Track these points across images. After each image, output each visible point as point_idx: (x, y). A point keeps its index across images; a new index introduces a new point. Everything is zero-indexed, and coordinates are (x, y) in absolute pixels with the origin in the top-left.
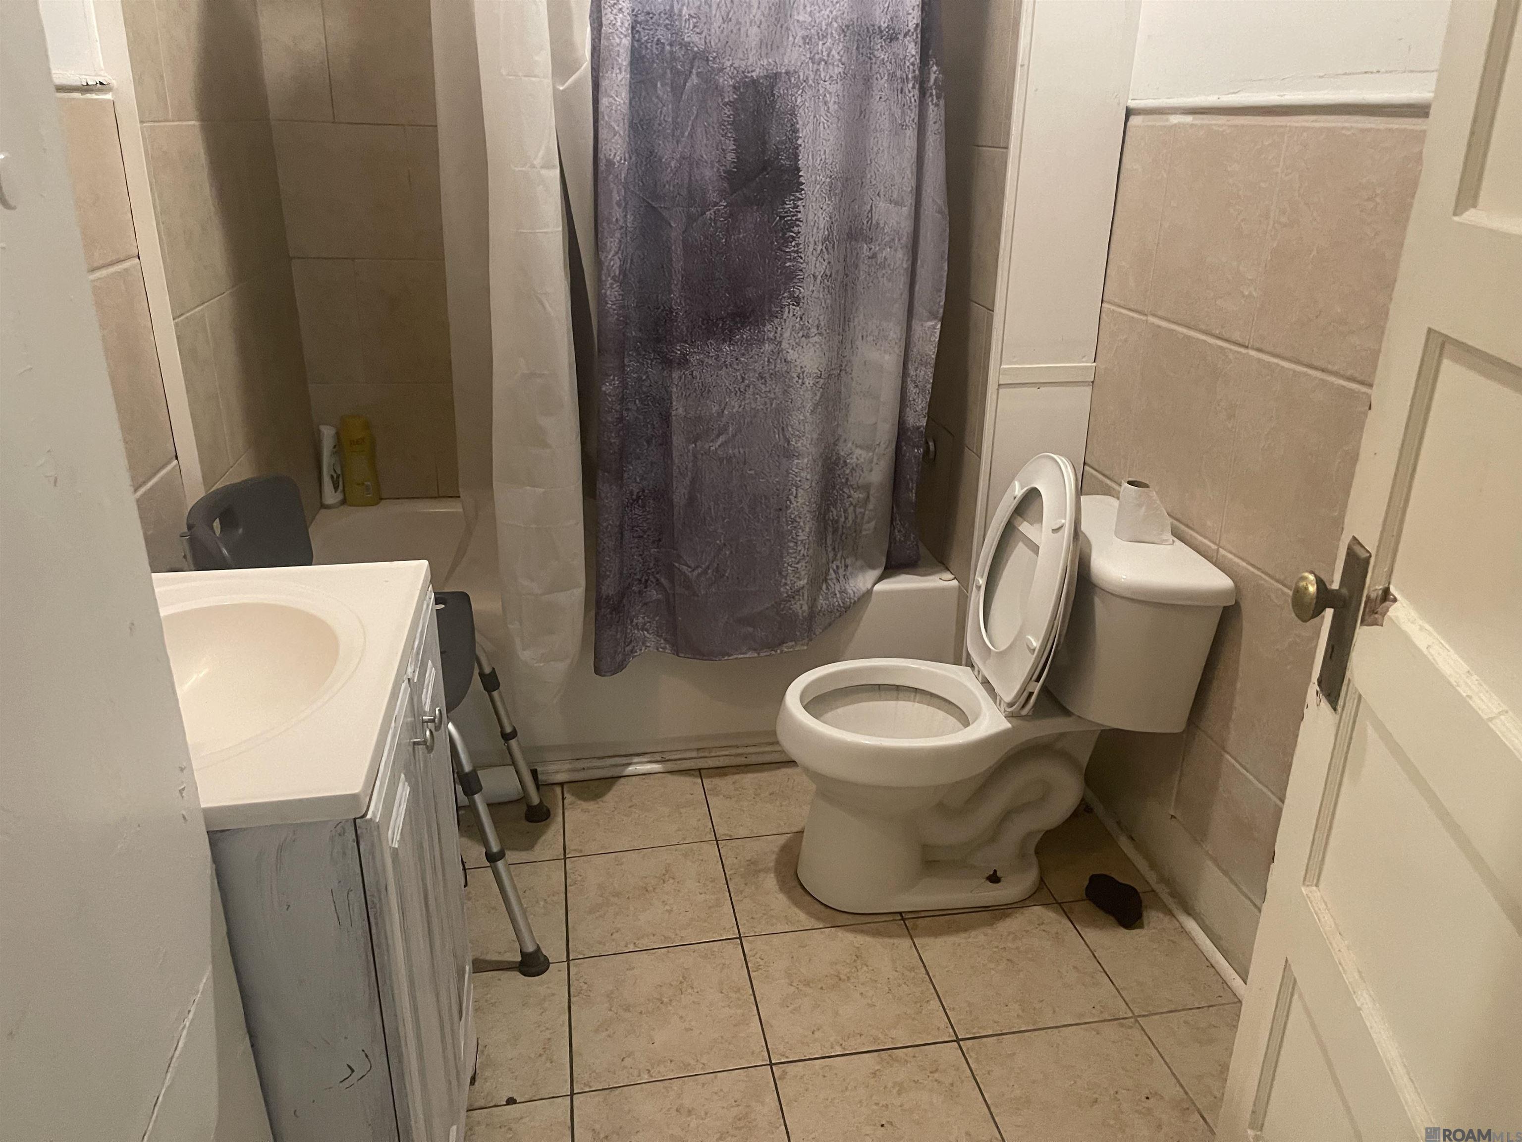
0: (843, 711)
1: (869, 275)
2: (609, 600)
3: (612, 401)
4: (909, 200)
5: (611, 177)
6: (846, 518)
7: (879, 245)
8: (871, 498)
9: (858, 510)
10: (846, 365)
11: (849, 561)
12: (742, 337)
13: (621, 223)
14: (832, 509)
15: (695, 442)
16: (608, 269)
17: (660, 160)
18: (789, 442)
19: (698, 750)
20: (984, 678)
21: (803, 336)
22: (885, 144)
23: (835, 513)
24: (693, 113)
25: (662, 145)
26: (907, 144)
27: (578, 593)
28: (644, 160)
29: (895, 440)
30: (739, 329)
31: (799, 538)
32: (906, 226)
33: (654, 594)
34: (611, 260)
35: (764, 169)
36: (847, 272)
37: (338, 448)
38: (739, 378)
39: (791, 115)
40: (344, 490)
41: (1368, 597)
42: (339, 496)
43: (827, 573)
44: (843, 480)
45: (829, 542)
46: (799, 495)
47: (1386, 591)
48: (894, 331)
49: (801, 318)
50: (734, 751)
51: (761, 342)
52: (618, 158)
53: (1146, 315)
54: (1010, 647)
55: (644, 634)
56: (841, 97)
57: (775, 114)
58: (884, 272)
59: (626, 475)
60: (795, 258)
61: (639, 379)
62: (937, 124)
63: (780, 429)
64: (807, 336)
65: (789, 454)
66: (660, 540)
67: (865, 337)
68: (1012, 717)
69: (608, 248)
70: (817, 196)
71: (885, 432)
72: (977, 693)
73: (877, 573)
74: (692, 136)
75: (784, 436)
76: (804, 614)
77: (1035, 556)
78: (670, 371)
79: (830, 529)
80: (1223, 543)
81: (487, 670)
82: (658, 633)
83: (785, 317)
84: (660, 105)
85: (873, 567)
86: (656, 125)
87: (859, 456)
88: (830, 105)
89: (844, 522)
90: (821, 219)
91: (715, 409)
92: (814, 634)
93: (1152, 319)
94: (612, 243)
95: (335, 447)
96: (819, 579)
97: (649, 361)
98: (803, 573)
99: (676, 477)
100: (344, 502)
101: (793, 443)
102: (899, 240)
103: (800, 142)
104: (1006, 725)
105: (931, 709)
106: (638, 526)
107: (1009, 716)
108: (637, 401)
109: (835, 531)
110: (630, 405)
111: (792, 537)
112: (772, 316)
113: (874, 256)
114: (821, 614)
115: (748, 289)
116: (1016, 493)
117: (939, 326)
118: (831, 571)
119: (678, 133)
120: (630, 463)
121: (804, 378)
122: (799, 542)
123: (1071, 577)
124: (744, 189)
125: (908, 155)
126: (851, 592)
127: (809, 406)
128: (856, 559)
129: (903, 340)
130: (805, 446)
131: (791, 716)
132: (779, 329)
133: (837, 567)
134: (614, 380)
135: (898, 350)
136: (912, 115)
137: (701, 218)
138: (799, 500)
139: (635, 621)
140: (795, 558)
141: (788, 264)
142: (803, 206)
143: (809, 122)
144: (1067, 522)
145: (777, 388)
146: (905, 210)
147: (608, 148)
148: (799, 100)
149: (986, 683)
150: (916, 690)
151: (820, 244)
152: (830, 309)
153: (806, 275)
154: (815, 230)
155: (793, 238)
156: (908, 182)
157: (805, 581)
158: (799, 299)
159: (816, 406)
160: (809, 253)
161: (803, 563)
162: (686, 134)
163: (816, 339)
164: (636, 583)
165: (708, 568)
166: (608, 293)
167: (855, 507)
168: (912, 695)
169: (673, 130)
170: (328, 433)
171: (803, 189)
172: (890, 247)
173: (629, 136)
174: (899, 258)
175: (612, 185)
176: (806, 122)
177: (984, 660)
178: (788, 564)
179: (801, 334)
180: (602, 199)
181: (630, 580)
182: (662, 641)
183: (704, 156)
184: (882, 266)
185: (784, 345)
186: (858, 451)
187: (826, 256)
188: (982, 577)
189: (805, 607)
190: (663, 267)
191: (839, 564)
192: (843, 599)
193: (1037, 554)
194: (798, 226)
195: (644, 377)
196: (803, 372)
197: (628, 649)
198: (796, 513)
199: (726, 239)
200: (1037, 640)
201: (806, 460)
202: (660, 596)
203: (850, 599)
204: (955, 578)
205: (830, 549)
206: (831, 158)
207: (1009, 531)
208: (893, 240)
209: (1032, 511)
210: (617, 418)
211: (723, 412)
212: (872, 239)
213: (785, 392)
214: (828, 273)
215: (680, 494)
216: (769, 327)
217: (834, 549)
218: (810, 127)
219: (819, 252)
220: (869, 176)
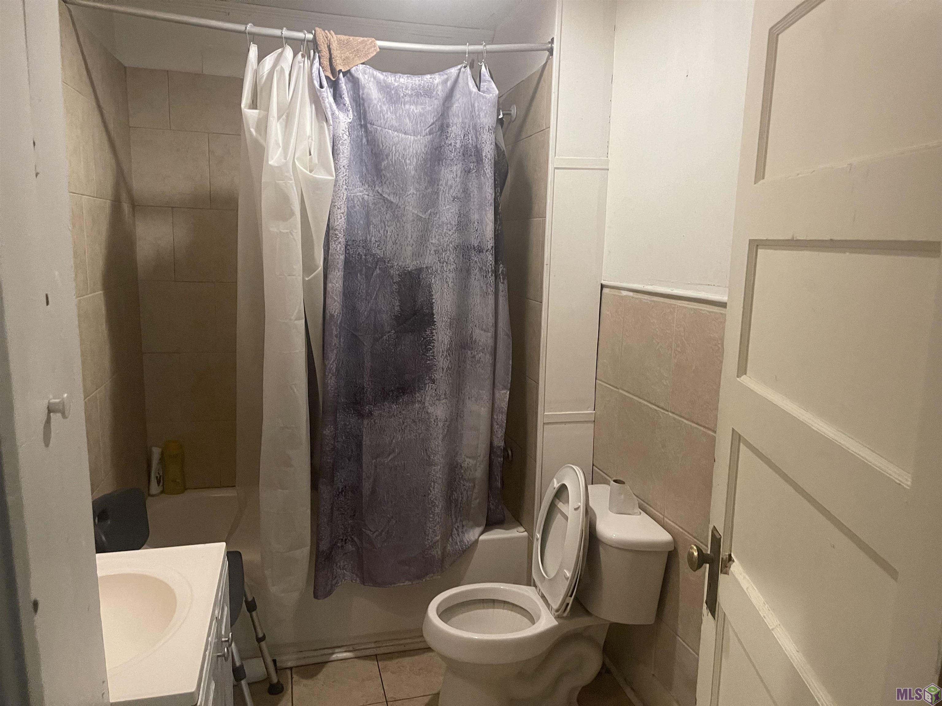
0: (461, 617)
1: (472, 366)
2: (324, 553)
3: (329, 439)
4: (492, 330)
5: (332, 323)
6: (462, 498)
7: (477, 351)
8: (476, 486)
9: (469, 493)
10: (460, 413)
11: (464, 523)
12: (403, 400)
13: (337, 346)
14: (454, 493)
15: (376, 458)
16: (329, 369)
17: (359, 311)
18: (429, 457)
19: (376, 642)
20: (542, 594)
21: (437, 399)
22: (478, 301)
23: (456, 495)
24: (377, 288)
25: (360, 304)
26: (489, 302)
27: (306, 550)
28: (350, 311)
29: (488, 453)
30: (401, 396)
31: (435, 512)
32: (490, 342)
33: (350, 547)
34: (331, 364)
35: (415, 314)
36: (460, 365)
37: (162, 460)
38: (402, 422)
39: (429, 288)
40: (163, 485)
41: (722, 558)
42: (160, 489)
43: (452, 531)
44: (460, 476)
45: (453, 512)
46: (436, 487)
47: (730, 556)
48: (485, 395)
49: (436, 390)
50: (396, 642)
51: (413, 403)
52: (337, 313)
53: (618, 389)
54: (555, 576)
55: (344, 572)
56: (455, 279)
57: (420, 287)
58: (479, 365)
59: (335, 479)
60: (432, 359)
61: (345, 424)
62: (504, 292)
63: (425, 450)
64: (439, 400)
65: (430, 464)
66: (354, 515)
67: (470, 398)
68: (558, 617)
69: (330, 358)
70: (444, 328)
71: (482, 449)
72: (538, 603)
73: (480, 529)
74: (376, 299)
75: (427, 454)
76: (439, 557)
77: (566, 521)
78: (363, 420)
79: (453, 505)
80: (666, 514)
81: (250, 599)
82: (352, 571)
83: (427, 390)
84: (359, 284)
85: (478, 525)
86: (357, 294)
87: (469, 462)
88: (450, 283)
89: (462, 501)
90: (446, 339)
91: (388, 440)
92: (445, 568)
93: (621, 391)
94: (332, 356)
95: (160, 459)
96: (447, 535)
97: (351, 415)
98: (438, 532)
99: (364, 479)
100: (163, 492)
101: (432, 458)
102: (487, 349)
103: (434, 301)
104: (555, 623)
105: (513, 613)
106: (342, 508)
107: (557, 618)
108: (343, 437)
109: (456, 506)
110: (339, 439)
111: (432, 512)
112: (419, 389)
113: (474, 357)
114: (449, 556)
115: (406, 375)
116: (555, 485)
117: (508, 392)
118: (454, 529)
119: (368, 298)
120: (338, 471)
121: (437, 422)
122: (436, 514)
123: (585, 536)
124: (404, 325)
125: (490, 308)
126: (466, 542)
127: (441, 437)
128: (469, 522)
129: (491, 401)
130: (439, 459)
131: (430, 621)
132: (424, 396)
133: (458, 527)
134: (331, 427)
135: (489, 405)
136: (491, 289)
137: (381, 339)
138: (436, 490)
139: (339, 564)
140: (433, 524)
141: (428, 362)
142: (436, 333)
143: (438, 292)
144: (582, 504)
145: (423, 428)
146: (489, 334)
147: (331, 308)
148: (433, 280)
149: (543, 597)
150: (505, 602)
151: (445, 352)
152: (451, 385)
153: (438, 368)
154: (443, 345)
155: (431, 349)
156: (491, 320)
157: (439, 537)
158: (435, 380)
159: (444, 437)
160: (440, 357)
161: (438, 526)
162: (373, 298)
163: (444, 401)
164: (340, 541)
165: (382, 531)
166: (329, 381)
167: (467, 492)
168: (502, 604)
169: (366, 297)
170: (156, 452)
171: (435, 324)
172: (483, 353)
173: (343, 302)
174: (487, 358)
175: (333, 327)
176: (437, 291)
177: (542, 583)
178: (430, 528)
179: (435, 399)
180: (327, 333)
181: (336, 540)
182: (355, 576)
183: (383, 308)
184: (478, 362)
185: (427, 404)
186: (468, 460)
187: (449, 358)
188: (539, 533)
189: (439, 553)
190: (359, 365)
191: (459, 525)
192: (461, 546)
193: (567, 520)
194: (433, 343)
195: (348, 424)
196: (437, 419)
197: (334, 582)
198: (434, 497)
199: (395, 350)
200: (569, 571)
201: (439, 467)
202: (354, 549)
203: (466, 546)
204: (526, 531)
205: (453, 516)
206: (450, 308)
207: (552, 507)
208: (484, 349)
209: (564, 496)
210: (331, 448)
211: (392, 441)
212: (473, 348)
213: (427, 430)
214: (450, 367)
215: (366, 487)
216: (418, 395)
217: (456, 517)
218: (439, 293)
219: (445, 356)
220: (470, 317)
